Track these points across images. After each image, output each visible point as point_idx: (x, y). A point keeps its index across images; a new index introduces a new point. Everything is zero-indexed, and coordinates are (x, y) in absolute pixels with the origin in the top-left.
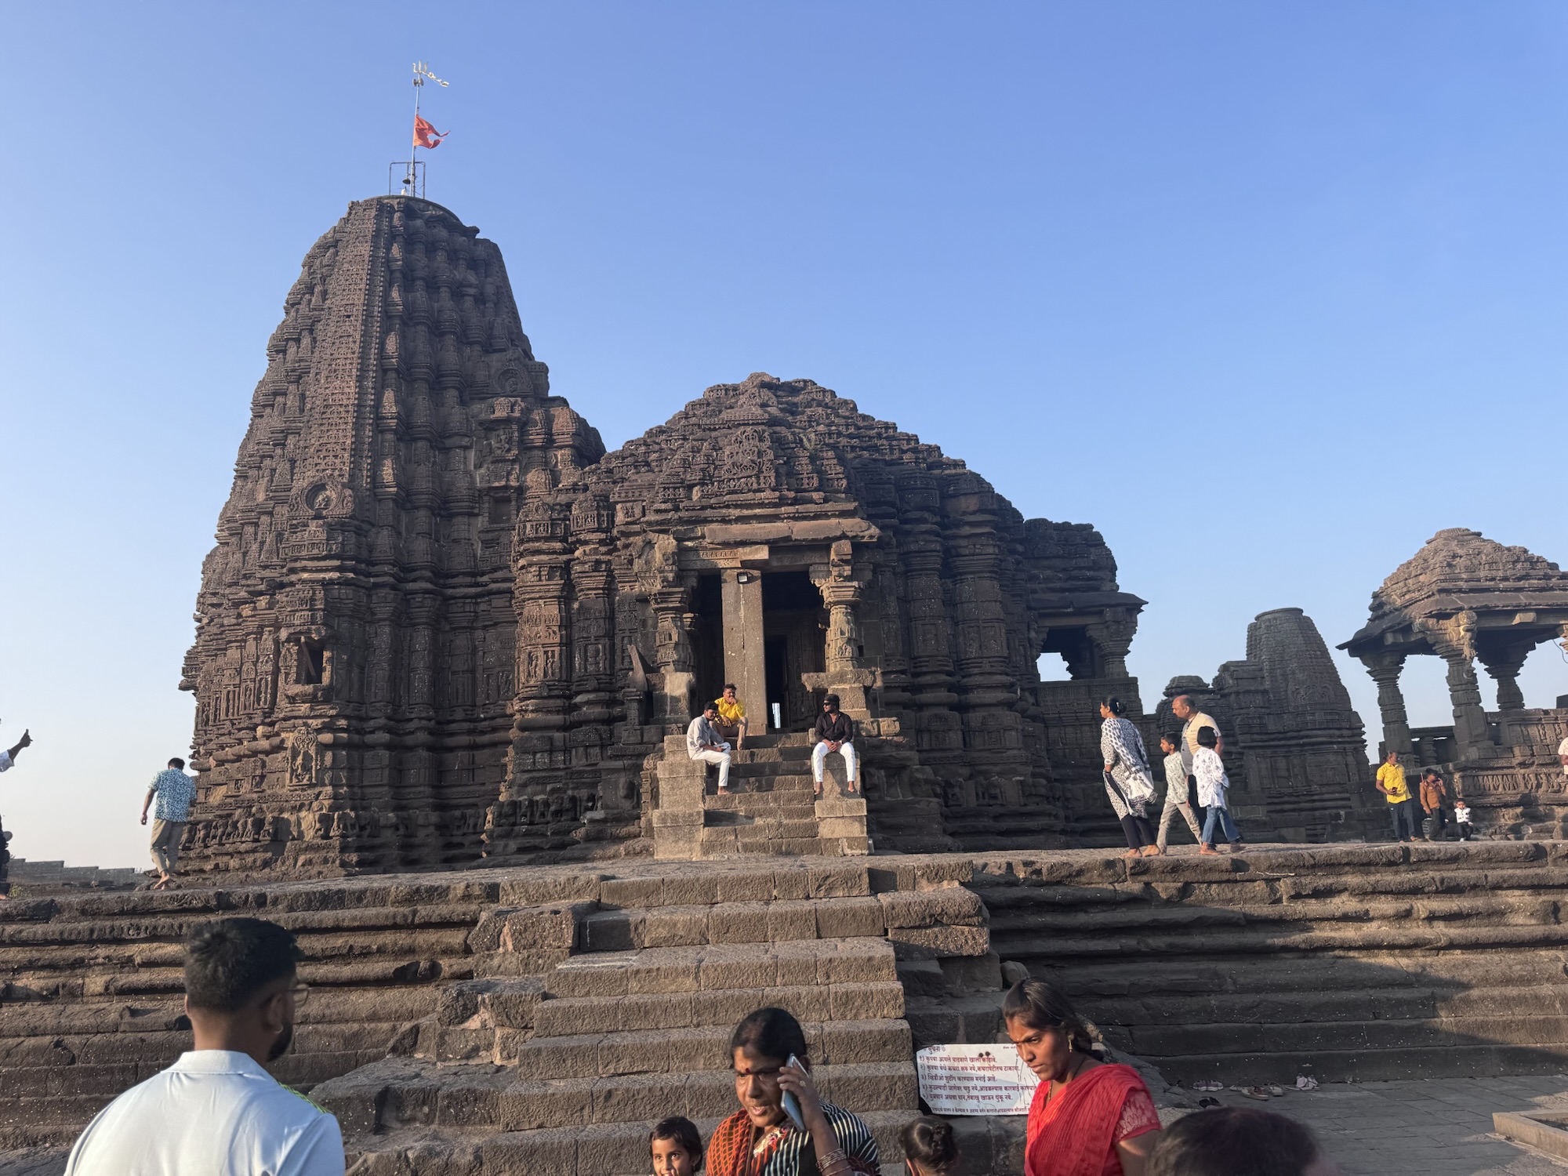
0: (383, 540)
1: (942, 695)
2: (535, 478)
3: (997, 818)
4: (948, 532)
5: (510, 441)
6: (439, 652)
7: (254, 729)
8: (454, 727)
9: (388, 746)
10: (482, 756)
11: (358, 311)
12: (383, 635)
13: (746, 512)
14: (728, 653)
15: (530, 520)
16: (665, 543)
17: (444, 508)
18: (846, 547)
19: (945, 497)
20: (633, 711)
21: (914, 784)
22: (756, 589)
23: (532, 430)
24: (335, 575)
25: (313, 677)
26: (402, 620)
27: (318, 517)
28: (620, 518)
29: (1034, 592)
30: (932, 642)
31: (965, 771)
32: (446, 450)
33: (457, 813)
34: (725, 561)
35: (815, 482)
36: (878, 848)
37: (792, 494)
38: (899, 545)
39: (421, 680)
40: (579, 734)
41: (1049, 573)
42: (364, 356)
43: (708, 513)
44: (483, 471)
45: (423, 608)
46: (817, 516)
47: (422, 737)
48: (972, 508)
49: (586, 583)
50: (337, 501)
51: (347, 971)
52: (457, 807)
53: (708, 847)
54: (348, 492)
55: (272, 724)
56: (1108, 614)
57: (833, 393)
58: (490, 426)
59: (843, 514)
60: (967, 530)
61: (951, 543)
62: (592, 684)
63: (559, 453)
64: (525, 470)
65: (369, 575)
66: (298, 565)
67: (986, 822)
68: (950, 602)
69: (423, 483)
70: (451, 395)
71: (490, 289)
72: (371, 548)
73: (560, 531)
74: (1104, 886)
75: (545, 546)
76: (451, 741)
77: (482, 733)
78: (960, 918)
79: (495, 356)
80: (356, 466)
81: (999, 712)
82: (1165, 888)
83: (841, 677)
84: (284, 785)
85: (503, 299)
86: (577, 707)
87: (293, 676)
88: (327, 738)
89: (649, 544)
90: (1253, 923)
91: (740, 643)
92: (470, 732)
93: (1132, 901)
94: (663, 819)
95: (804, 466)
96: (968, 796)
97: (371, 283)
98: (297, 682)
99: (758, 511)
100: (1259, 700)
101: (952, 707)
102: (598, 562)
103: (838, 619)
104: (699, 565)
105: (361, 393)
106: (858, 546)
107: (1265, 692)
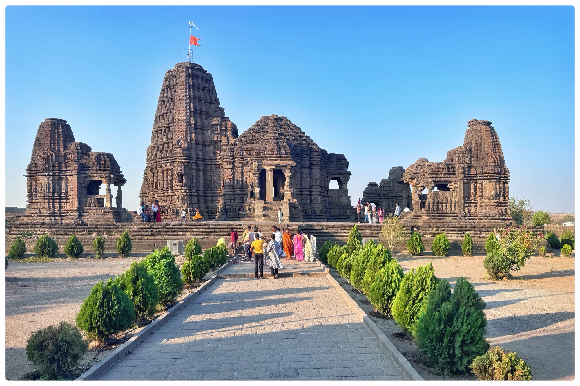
0: (193, 152)
1: (307, 193)
2: (223, 138)
3: (315, 216)
4: (311, 159)
5: (218, 129)
6: (205, 176)
7: (168, 191)
8: (208, 192)
9: (196, 196)
10: (214, 198)
11: (184, 97)
12: (194, 173)
13: (271, 159)
14: (267, 185)
15: (225, 151)
16: (255, 164)
17: (204, 145)
18: (289, 167)
19: (311, 152)
20: (249, 195)
21: (299, 210)
22: (272, 173)
23: (223, 127)
24: (185, 160)
25: (181, 181)
26: (198, 169)
27: (180, 147)
28: (245, 154)
29: (330, 169)
30: (306, 182)
31: (310, 207)
32: (204, 130)
33: (210, 209)
34: (266, 167)
35: (284, 153)
36: (291, 221)
38: (301, 162)
39: (201, 182)
40: (236, 197)
41: (333, 165)
42: (186, 109)
43: (264, 158)
44: (212, 136)
45: (201, 168)
46: (284, 160)
47: (202, 194)
48: (317, 154)
49: (238, 166)
50: (184, 144)
52: (210, 208)
53: (264, 220)
54: (186, 142)
55: (172, 190)
56: (344, 175)
57: (290, 121)
58: (213, 125)
59: (289, 160)
60: (315, 159)
61: (312, 162)
62: (239, 187)
63: (229, 132)
64: (221, 137)
65: (190, 160)
66: (176, 157)
67: (313, 217)
68: (310, 174)
69: (200, 140)
70: (204, 117)
71: (211, 88)
72: (191, 154)
73: (232, 154)
75: (229, 157)
76: (207, 195)
77: (214, 193)
79: (213, 105)
80: (187, 135)
81: (317, 196)
82: (324, 228)
83: (287, 191)
84: (177, 203)
85: (213, 90)
86: (236, 191)
87: (177, 180)
88: (185, 194)
89: (252, 163)
90: (334, 233)
91: (269, 183)
92: (211, 193)
93: (320, 229)
94: (257, 215)
95: (282, 150)
96: (310, 212)
97: (186, 90)
98: (178, 182)
99: (273, 159)
100: (388, 189)
101: (309, 195)
102: (240, 162)
103: (287, 180)
104: (262, 168)
105: (186, 118)
106: (292, 166)
107: (390, 187)
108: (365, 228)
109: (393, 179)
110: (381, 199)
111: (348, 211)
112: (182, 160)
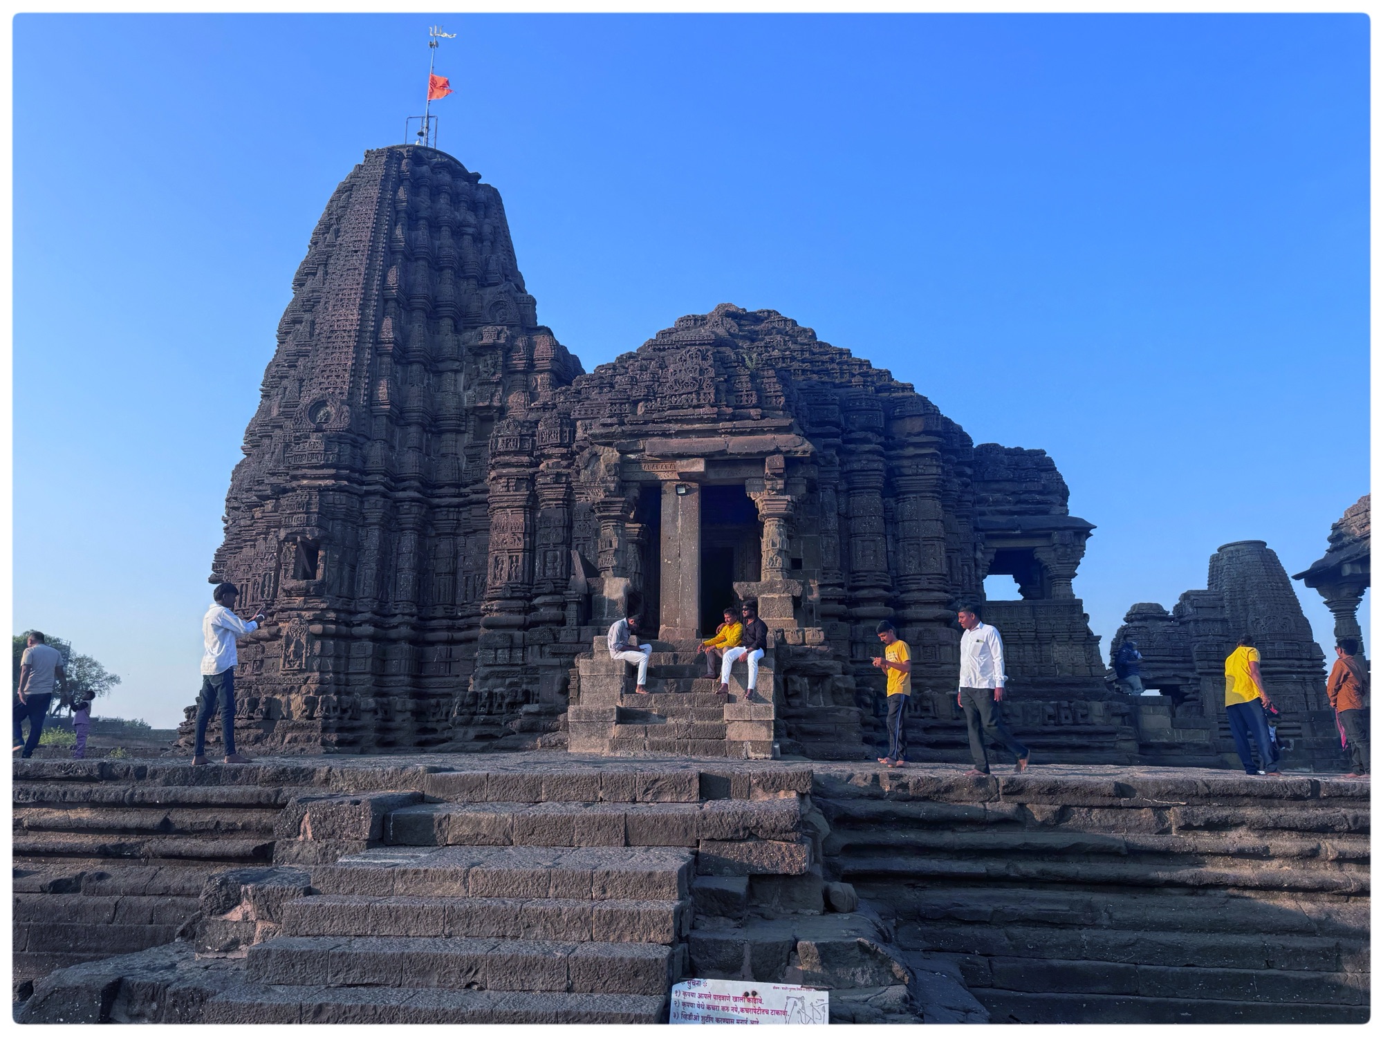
0: (376, 452)
1: (879, 608)
2: (515, 399)
3: (926, 730)
4: (893, 453)
5: (495, 365)
6: (424, 557)
8: (434, 623)
9: (373, 638)
10: (458, 650)
11: (364, 246)
12: (373, 539)
13: (686, 427)
14: (665, 561)
15: (502, 435)
16: (610, 455)
17: (433, 425)
18: (779, 461)
19: (890, 419)
20: (572, 613)
21: (835, 692)
22: (693, 501)
23: (516, 356)
24: (329, 482)
25: (309, 575)
26: (391, 525)
27: (318, 430)
28: (580, 433)
29: (982, 514)
30: (870, 559)
32: (439, 373)
33: (433, 701)
34: (664, 473)
35: (754, 400)
36: (784, 753)
37: (730, 410)
38: (842, 464)
39: (406, 579)
40: (536, 634)
41: (998, 496)
42: (367, 287)
43: (650, 427)
44: (470, 392)
45: (410, 515)
46: (753, 432)
47: (405, 631)
48: (918, 429)
49: (548, 493)
50: (336, 417)
51: (211, 847)
52: (434, 696)
53: (616, 745)
54: (346, 408)
56: (1056, 537)
57: (794, 323)
58: (479, 352)
59: (778, 430)
60: (911, 451)
61: (895, 463)
62: (549, 587)
63: (539, 377)
64: (507, 392)
65: (362, 483)
66: (299, 472)
68: (891, 519)
69: (415, 401)
70: (446, 324)
71: (487, 229)
72: (365, 460)
74: (974, 805)
75: (514, 459)
76: (431, 636)
77: (460, 629)
78: (777, 832)
79: (489, 290)
80: (354, 385)
81: (935, 627)
82: (1041, 811)
83: (771, 587)
84: (278, 669)
85: (500, 238)
86: (535, 608)
87: (291, 572)
88: (317, 628)
89: (595, 456)
90: (1136, 853)
91: (675, 551)
92: (449, 628)
93: (1003, 822)
94: (578, 715)
95: (744, 384)
97: (378, 222)
98: (294, 577)
99: (697, 426)
102: (559, 475)
103: (771, 532)
104: (640, 477)
105: (363, 320)
106: (792, 462)
107: (1224, 621)
111: (1098, 707)
112: (322, 483)
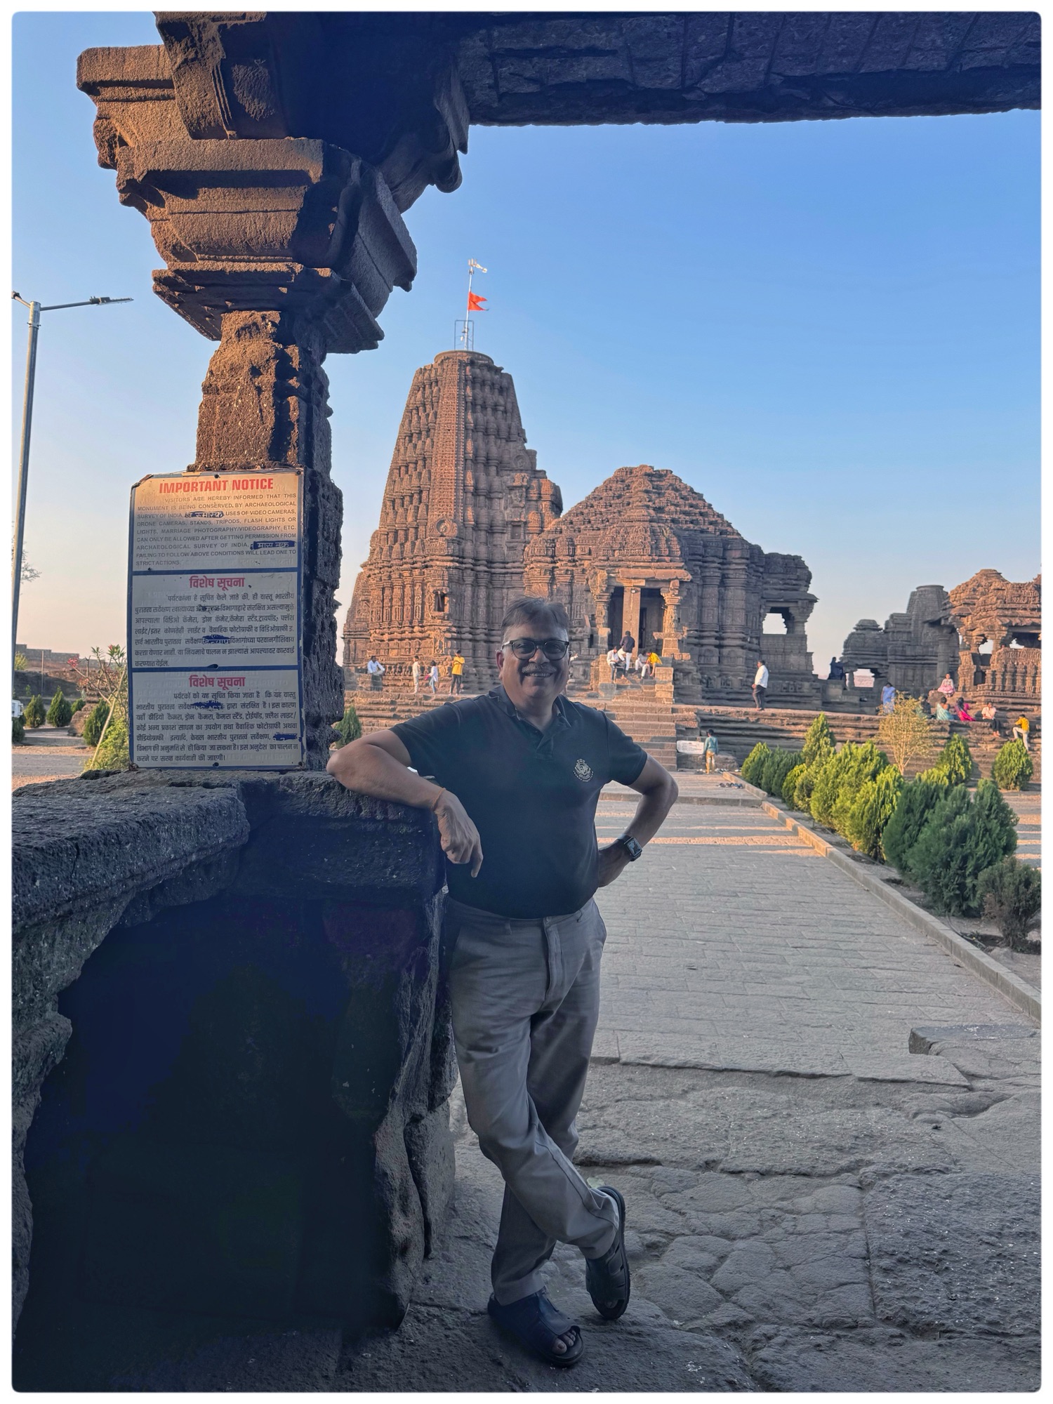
0: (468, 547)
1: (713, 641)
2: (532, 517)
3: (728, 694)
4: (725, 567)
5: (521, 496)
6: (489, 597)
7: (413, 627)
9: (470, 640)
11: (454, 427)
12: (468, 592)
13: (637, 564)
14: (625, 621)
15: (536, 544)
17: (492, 530)
18: (677, 583)
19: (725, 550)
20: (586, 642)
21: (693, 679)
22: (638, 596)
23: (531, 491)
24: (451, 564)
25: (440, 609)
26: (476, 584)
27: (442, 536)
28: (578, 551)
29: (766, 589)
30: (710, 618)
31: (717, 674)
32: (491, 499)
34: (626, 584)
35: (667, 553)
36: (676, 702)
37: (657, 558)
39: (482, 611)
41: (775, 580)
42: (457, 452)
43: (621, 563)
44: (508, 511)
45: (483, 581)
46: (666, 568)
47: (483, 637)
48: (738, 555)
49: (562, 579)
50: (450, 529)
53: (617, 697)
54: (455, 525)
55: (422, 627)
56: (800, 603)
57: (680, 480)
58: (512, 489)
59: (677, 568)
60: (733, 566)
61: (726, 572)
63: (544, 503)
64: (527, 513)
65: (462, 563)
66: (434, 557)
67: (723, 695)
68: (721, 599)
69: (484, 520)
70: (493, 470)
71: (509, 406)
72: (463, 550)
73: (550, 553)
74: (735, 717)
78: (692, 720)
79: (512, 444)
80: (456, 510)
81: (735, 649)
82: (752, 719)
83: (669, 635)
85: (515, 410)
87: (433, 607)
88: (449, 635)
89: (596, 574)
90: (775, 730)
91: (629, 618)
93: (743, 722)
94: (602, 686)
95: (663, 545)
96: (717, 684)
97: (459, 411)
98: (434, 610)
99: (642, 564)
101: (716, 646)
102: (567, 570)
103: (670, 613)
104: (615, 584)
105: (457, 473)
106: (682, 582)
107: (909, 632)
108: (844, 724)
109: (917, 615)
110: (886, 660)
111: (807, 684)
112: (445, 564)
